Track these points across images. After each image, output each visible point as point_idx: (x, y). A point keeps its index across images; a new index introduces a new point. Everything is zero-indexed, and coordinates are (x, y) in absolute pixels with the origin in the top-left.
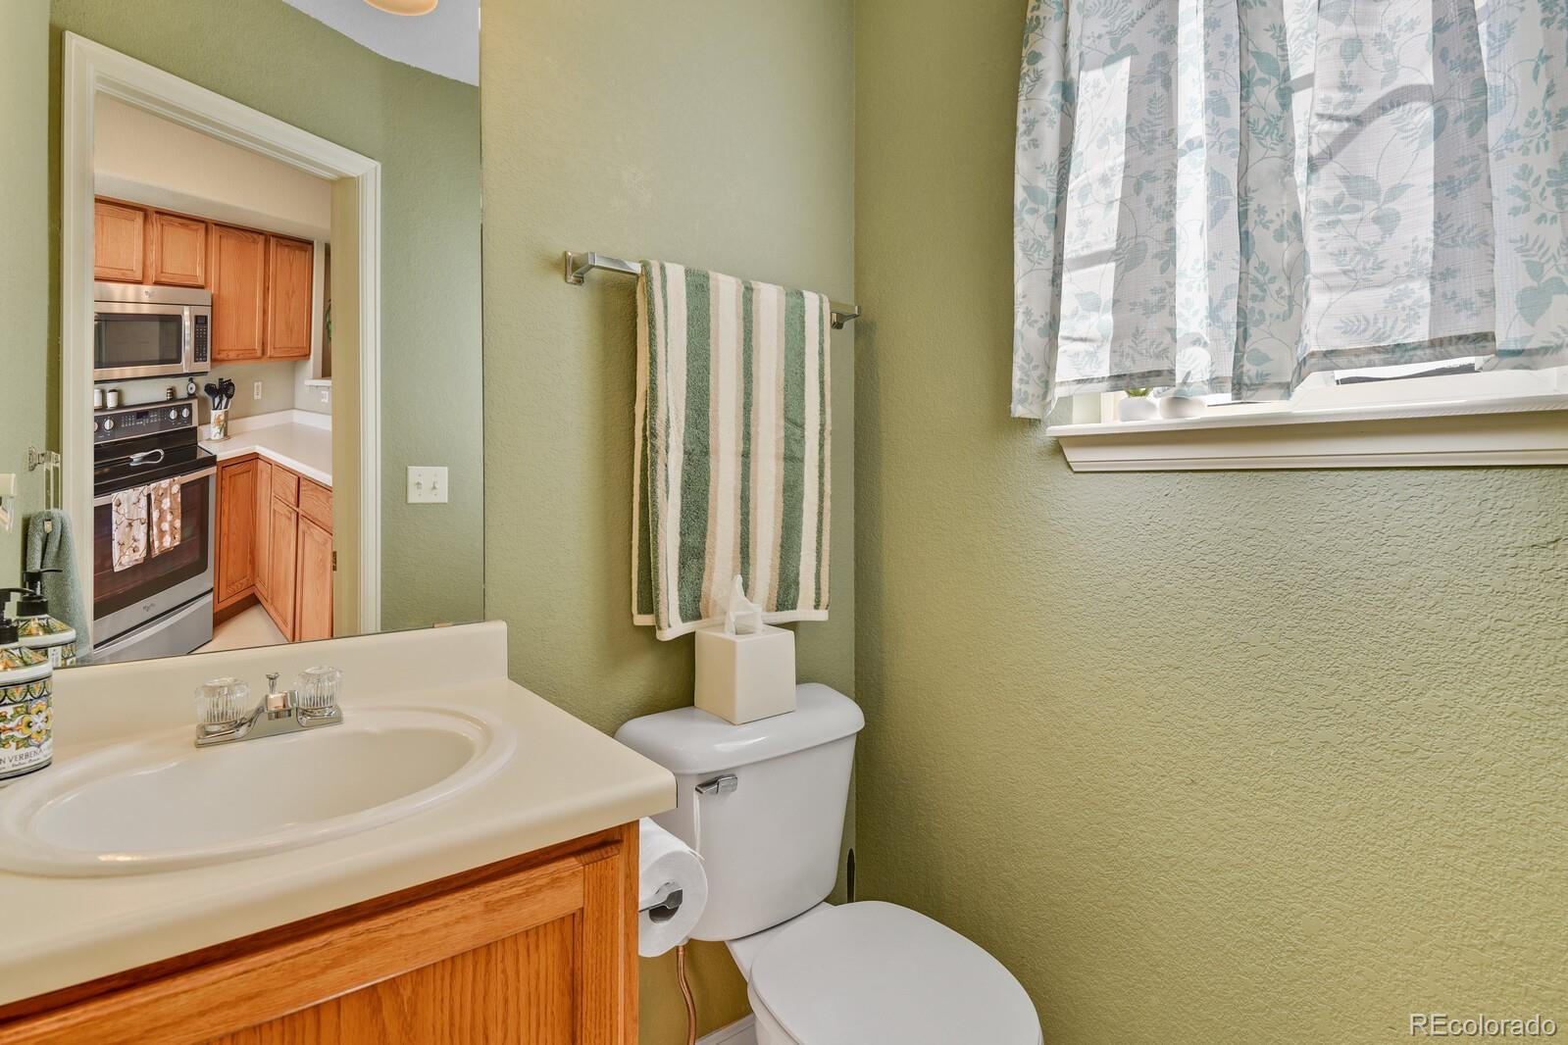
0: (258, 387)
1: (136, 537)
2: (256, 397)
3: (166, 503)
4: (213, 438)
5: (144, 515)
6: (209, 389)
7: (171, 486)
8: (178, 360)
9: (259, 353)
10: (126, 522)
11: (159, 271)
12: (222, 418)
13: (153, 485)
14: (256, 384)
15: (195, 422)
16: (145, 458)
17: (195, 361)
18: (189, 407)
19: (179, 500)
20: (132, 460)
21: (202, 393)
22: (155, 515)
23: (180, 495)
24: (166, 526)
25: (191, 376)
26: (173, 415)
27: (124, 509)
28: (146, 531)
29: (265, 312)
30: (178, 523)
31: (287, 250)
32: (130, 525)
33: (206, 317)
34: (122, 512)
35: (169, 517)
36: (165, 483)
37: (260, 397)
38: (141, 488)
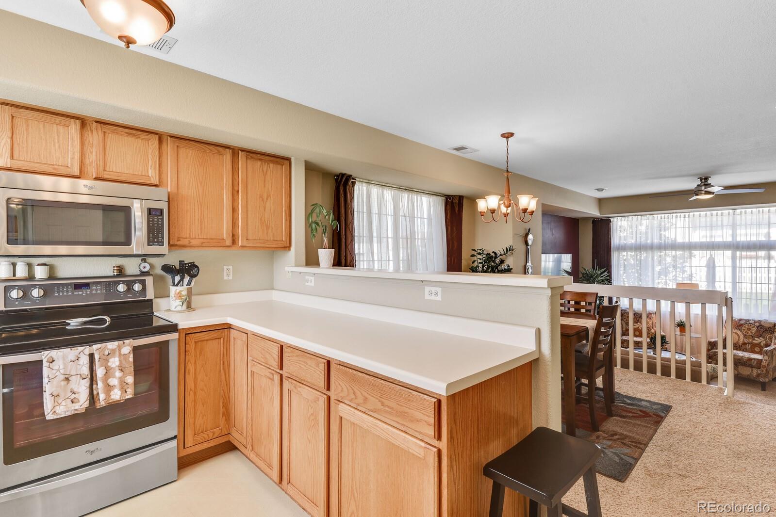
0: (228, 270)
1: (75, 390)
2: (225, 278)
3: (114, 362)
4: (173, 309)
5: (86, 371)
6: (167, 268)
7: (119, 348)
8: (128, 242)
9: (229, 242)
10: (62, 377)
11: (101, 168)
12: (184, 293)
13: (96, 347)
14: (225, 267)
15: (150, 295)
16: (85, 323)
17: (148, 245)
18: (143, 283)
19: (131, 359)
20: (69, 324)
21: (159, 271)
22: (100, 372)
23: (132, 355)
24: (114, 382)
25: (144, 257)
26: (121, 288)
27: (58, 365)
28: (88, 384)
29: (234, 210)
30: (130, 379)
31: (259, 163)
32: (67, 379)
33: (161, 211)
34: (56, 367)
35: (118, 374)
36: (112, 345)
37: (231, 278)
38: (80, 349)
